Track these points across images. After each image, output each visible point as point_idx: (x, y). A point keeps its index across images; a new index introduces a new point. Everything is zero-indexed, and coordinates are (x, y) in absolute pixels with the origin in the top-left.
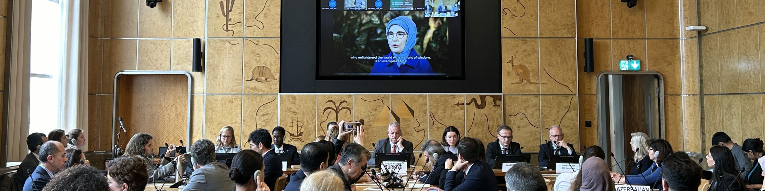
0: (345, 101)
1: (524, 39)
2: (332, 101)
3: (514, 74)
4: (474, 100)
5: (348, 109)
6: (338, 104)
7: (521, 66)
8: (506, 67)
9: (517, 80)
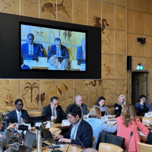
0: (35, 83)
1: (110, 55)
2: (29, 83)
3: (106, 70)
4: (92, 82)
5: (37, 87)
6: (32, 85)
7: (108, 67)
8: (103, 67)
9: (107, 73)
